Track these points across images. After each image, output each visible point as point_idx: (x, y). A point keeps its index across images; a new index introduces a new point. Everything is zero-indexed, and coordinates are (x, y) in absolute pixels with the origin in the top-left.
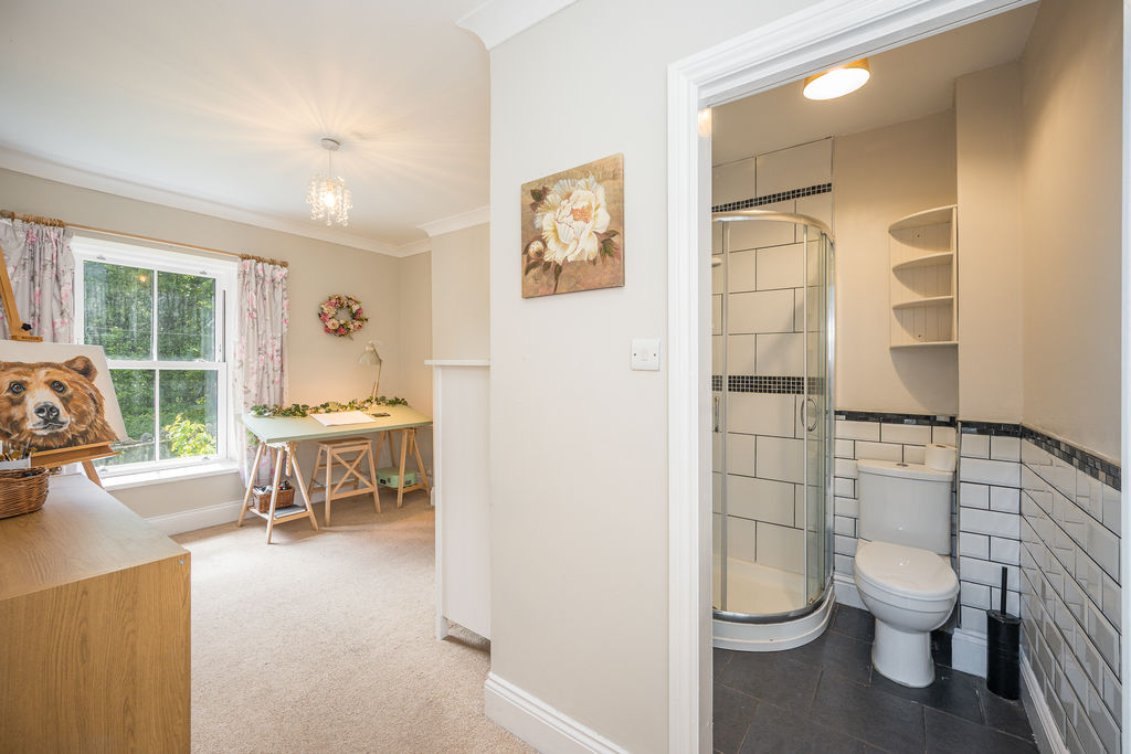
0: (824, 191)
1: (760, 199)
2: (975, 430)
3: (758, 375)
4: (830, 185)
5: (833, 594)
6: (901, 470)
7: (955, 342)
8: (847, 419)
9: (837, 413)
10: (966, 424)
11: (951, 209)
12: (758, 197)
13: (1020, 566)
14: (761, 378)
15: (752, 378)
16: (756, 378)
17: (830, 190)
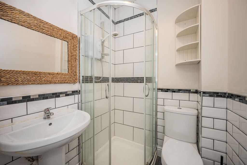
0: (154, 11)
1: (135, 16)
2: (208, 95)
3: (134, 77)
4: (156, 9)
5: (157, 153)
6: (179, 110)
7: (199, 60)
8: (161, 91)
9: (158, 89)
10: (204, 93)
11: (199, 6)
12: (134, 15)
13: (226, 153)
14: (135, 78)
15: (132, 78)
16: (134, 78)
17: (156, 10)
